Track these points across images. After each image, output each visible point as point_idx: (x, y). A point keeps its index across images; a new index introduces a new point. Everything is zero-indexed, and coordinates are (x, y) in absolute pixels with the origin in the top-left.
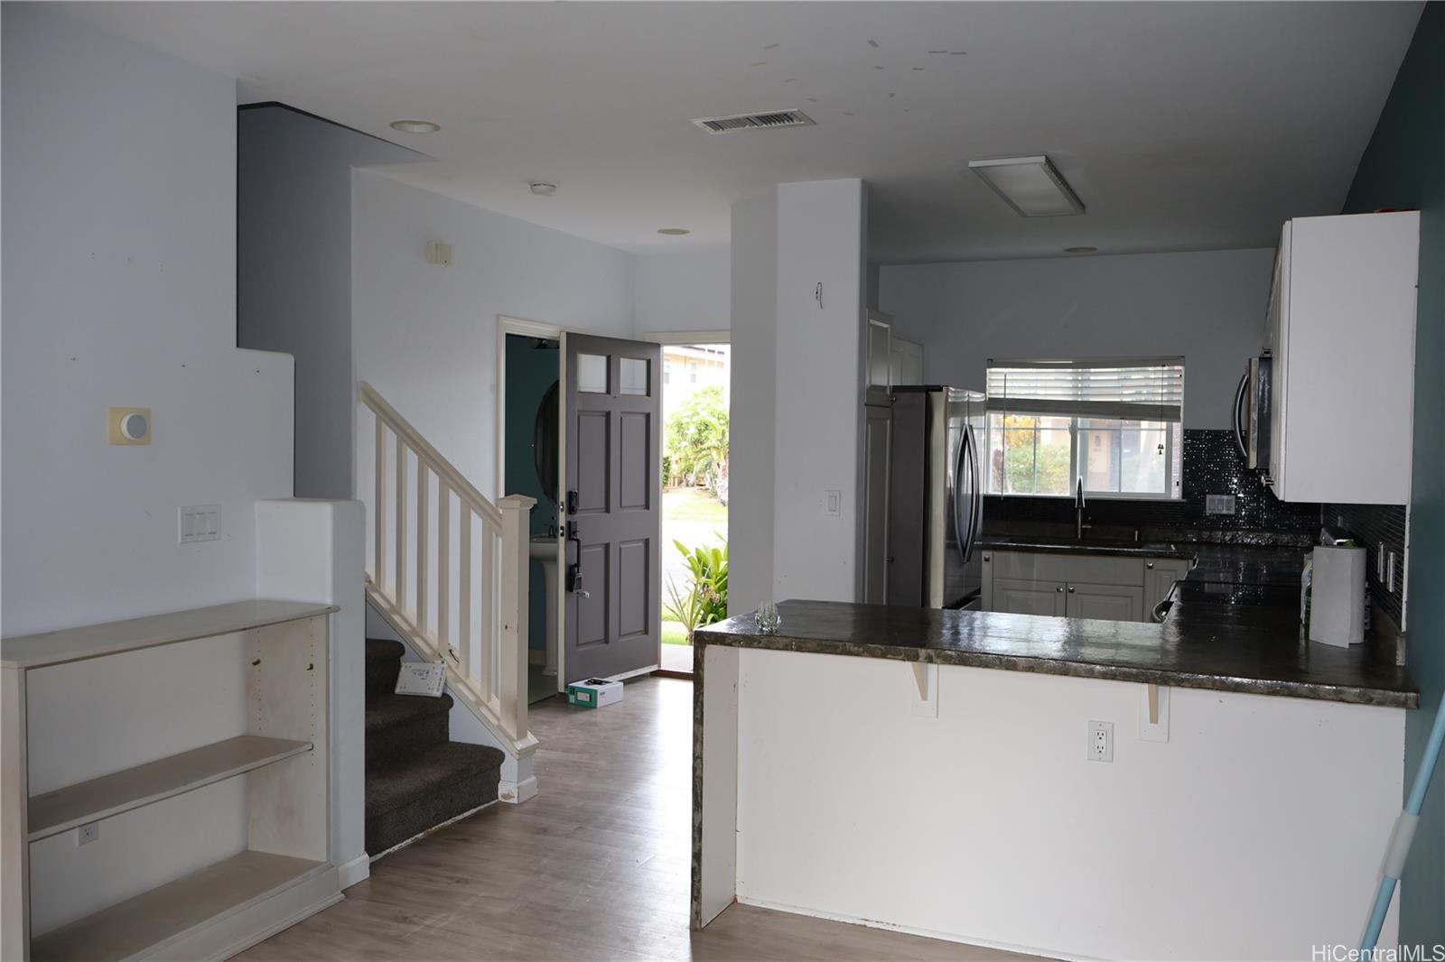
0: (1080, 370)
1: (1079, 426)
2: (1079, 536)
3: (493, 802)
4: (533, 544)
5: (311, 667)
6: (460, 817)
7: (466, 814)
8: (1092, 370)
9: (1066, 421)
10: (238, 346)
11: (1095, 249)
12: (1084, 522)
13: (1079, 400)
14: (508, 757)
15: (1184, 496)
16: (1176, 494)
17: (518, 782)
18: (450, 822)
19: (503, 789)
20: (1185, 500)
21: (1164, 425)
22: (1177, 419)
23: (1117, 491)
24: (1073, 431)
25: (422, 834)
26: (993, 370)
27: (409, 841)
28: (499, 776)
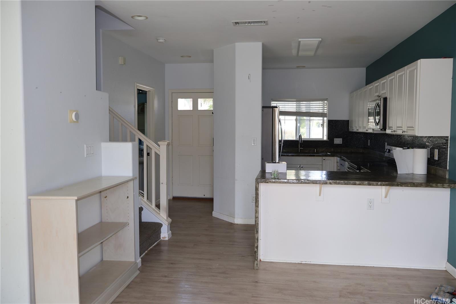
0: (298, 103)
1: (298, 119)
2: (299, 151)
3: (160, 240)
4: (140, 158)
5: (128, 197)
6: (154, 245)
7: (155, 244)
8: (301, 102)
9: (294, 118)
10: (96, 90)
11: (305, 67)
12: (300, 147)
13: (298, 111)
14: (164, 225)
15: (328, 139)
16: (325, 138)
17: (167, 233)
18: (152, 247)
19: (162, 235)
20: (328, 140)
21: (321, 118)
22: (326, 117)
23: (309, 138)
24: (296, 120)
25: (146, 251)
26: (273, 102)
27: (144, 254)
28: (161, 231)
